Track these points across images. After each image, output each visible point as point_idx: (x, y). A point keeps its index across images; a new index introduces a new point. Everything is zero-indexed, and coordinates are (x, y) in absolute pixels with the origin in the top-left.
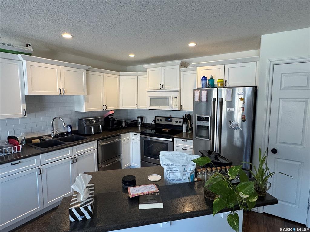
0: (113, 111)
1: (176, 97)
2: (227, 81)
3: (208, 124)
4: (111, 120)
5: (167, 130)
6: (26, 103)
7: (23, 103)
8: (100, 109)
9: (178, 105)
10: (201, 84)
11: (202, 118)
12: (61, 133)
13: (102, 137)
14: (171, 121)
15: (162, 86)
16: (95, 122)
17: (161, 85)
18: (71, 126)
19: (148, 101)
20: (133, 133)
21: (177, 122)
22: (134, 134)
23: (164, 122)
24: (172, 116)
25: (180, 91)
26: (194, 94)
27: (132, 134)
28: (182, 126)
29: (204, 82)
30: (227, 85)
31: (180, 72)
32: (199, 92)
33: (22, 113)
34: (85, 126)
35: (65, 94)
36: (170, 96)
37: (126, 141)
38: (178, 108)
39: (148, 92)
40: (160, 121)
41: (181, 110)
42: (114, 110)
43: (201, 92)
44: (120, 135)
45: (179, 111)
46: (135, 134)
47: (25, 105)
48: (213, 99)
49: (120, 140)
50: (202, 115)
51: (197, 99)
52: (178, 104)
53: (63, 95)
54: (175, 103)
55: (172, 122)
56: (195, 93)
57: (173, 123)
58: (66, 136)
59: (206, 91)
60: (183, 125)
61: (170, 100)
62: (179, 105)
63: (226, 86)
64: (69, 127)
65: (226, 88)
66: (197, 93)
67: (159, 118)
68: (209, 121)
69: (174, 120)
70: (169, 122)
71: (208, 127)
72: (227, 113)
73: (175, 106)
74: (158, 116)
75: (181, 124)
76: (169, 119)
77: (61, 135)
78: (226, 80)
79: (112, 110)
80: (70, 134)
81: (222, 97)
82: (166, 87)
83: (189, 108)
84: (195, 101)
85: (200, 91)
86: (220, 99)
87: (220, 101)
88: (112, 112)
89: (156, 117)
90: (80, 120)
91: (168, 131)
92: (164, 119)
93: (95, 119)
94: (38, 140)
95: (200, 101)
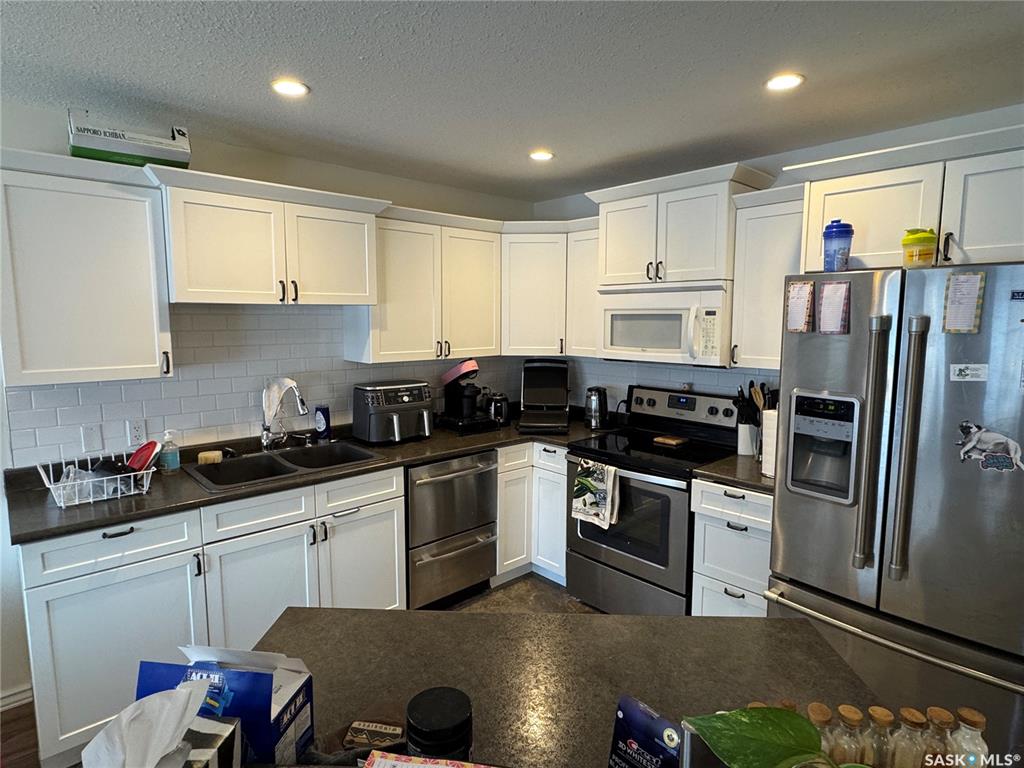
0: (473, 362)
1: (714, 313)
2: (956, 236)
3: (851, 432)
4: (467, 393)
5: (674, 442)
6: (172, 332)
7: (162, 329)
8: (428, 353)
9: (719, 347)
10: (823, 256)
11: (822, 407)
12: (296, 433)
13: (428, 454)
14: (690, 405)
15: (655, 270)
16: (406, 399)
17: (654, 265)
18: (325, 412)
19: (601, 327)
20: (543, 446)
21: (713, 411)
22: (545, 450)
23: (662, 410)
24: (696, 388)
25: (729, 291)
26: (786, 299)
27: (538, 447)
28: (735, 431)
29: (836, 244)
30: (956, 256)
31: (734, 208)
32: (808, 288)
33: (158, 365)
34: (372, 412)
35: (300, 302)
36: (689, 309)
37: (515, 475)
38: (718, 358)
39: (602, 293)
40: (649, 405)
41: (733, 365)
42: (479, 360)
43: (821, 292)
44: (493, 450)
45: (724, 367)
46: (548, 451)
47: (168, 336)
48: (874, 321)
49: (493, 467)
50: (819, 391)
51: (799, 322)
52: (718, 341)
53: (293, 303)
54: (707, 335)
55: (694, 410)
56: (791, 295)
57: (700, 415)
58: (310, 445)
59: (843, 288)
60: (740, 426)
61: (689, 324)
62: (722, 346)
63: (947, 259)
64: (319, 412)
65: (950, 270)
66: (801, 293)
67: (646, 395)
68: (852, 421)
69: (703, 404)
70: (680, 411)
71: (848, 445)
72: (946, 387)
73: (706, 347)
74: (639, 387)
75: (731, 422)
76: (684, 398)
77: (294, 438)
78: (949, 236)
79: (471, 359)
80: (325, 438)
81: (926, 313)
82: (672, 273)
83: (764, 355)
84: (791, 327)
85: (814, 285)
86: (915, 321)
87: (914, 329)
88: (471, 366)
89: (631, 388)
90: (358, 393)
91: (677, 445)
92: (662, 399)
93: (407, 389)
94: (216, 456)
95: (814, 329)
